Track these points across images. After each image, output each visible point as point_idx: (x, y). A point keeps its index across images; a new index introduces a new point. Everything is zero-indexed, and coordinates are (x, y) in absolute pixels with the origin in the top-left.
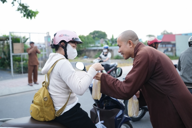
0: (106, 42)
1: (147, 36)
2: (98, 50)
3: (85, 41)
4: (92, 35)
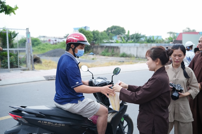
0: (121, 38)
1: (168, 33)
2: (105, 47)
3: (98, 36)
4: (110, 30)
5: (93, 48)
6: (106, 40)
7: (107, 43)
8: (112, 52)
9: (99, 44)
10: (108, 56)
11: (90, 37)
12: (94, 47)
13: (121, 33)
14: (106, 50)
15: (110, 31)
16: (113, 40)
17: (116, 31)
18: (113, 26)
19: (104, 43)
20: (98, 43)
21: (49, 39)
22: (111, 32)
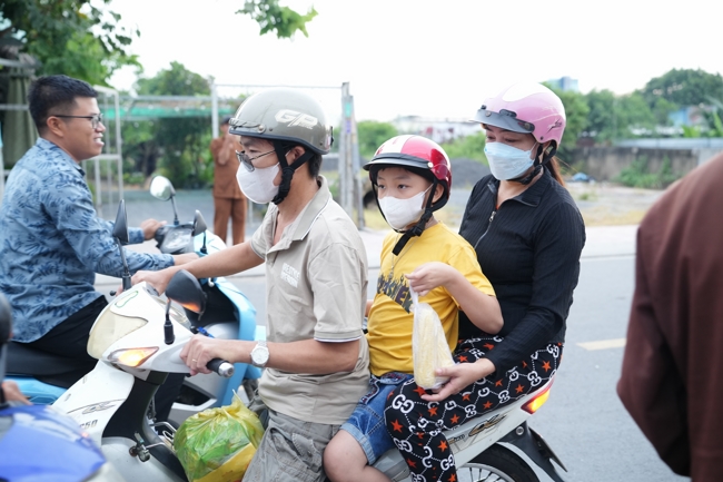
0: (708, 117)
2: (635, 151)
3: (612, 112)
4: (658, 88)
5: (586, 158)
6: (641, 128)
7: (643, 136)
8: (665, 172)
9: (610, 144)
10: (647, 186)
11: (575, 116)
12: (589, 153)
13: (708, 97)
14: (639, 164)
15: (658, 92)
16: (672, 125)
17: (685, 92)
18: (674, 71)
19: (632, 137)
20: (607, 138)
21: (428, 125)
22: (666, 96)
